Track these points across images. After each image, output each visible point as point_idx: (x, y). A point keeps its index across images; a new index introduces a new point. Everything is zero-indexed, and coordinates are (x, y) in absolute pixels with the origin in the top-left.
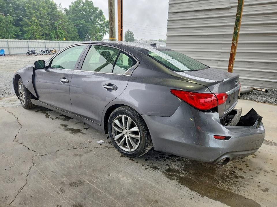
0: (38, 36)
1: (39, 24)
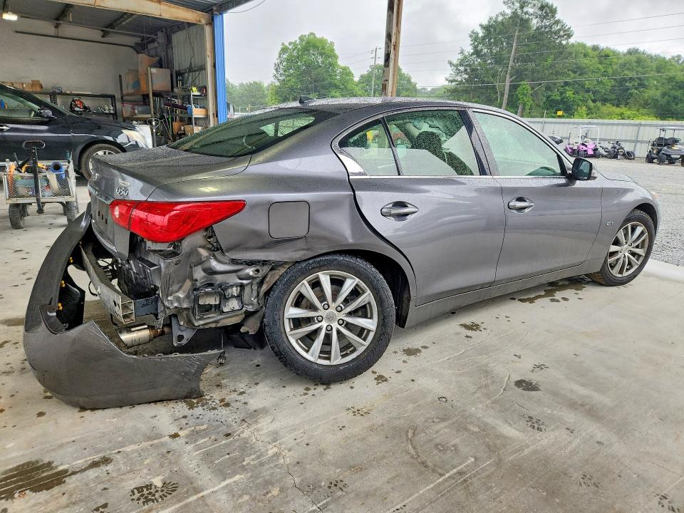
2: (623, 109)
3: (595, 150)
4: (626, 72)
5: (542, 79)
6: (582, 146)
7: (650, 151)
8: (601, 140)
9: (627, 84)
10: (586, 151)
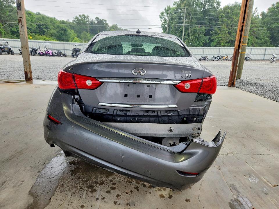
0: (223, 43)
1: (227, 32)
2: (44, 37)
3: (52, 53)
4: (40, 22)
5: (6, 21)
6: (47, 52)
7: (72, 53)
8: (53, 49)
9: (41, 27)
10: (49, 54)
